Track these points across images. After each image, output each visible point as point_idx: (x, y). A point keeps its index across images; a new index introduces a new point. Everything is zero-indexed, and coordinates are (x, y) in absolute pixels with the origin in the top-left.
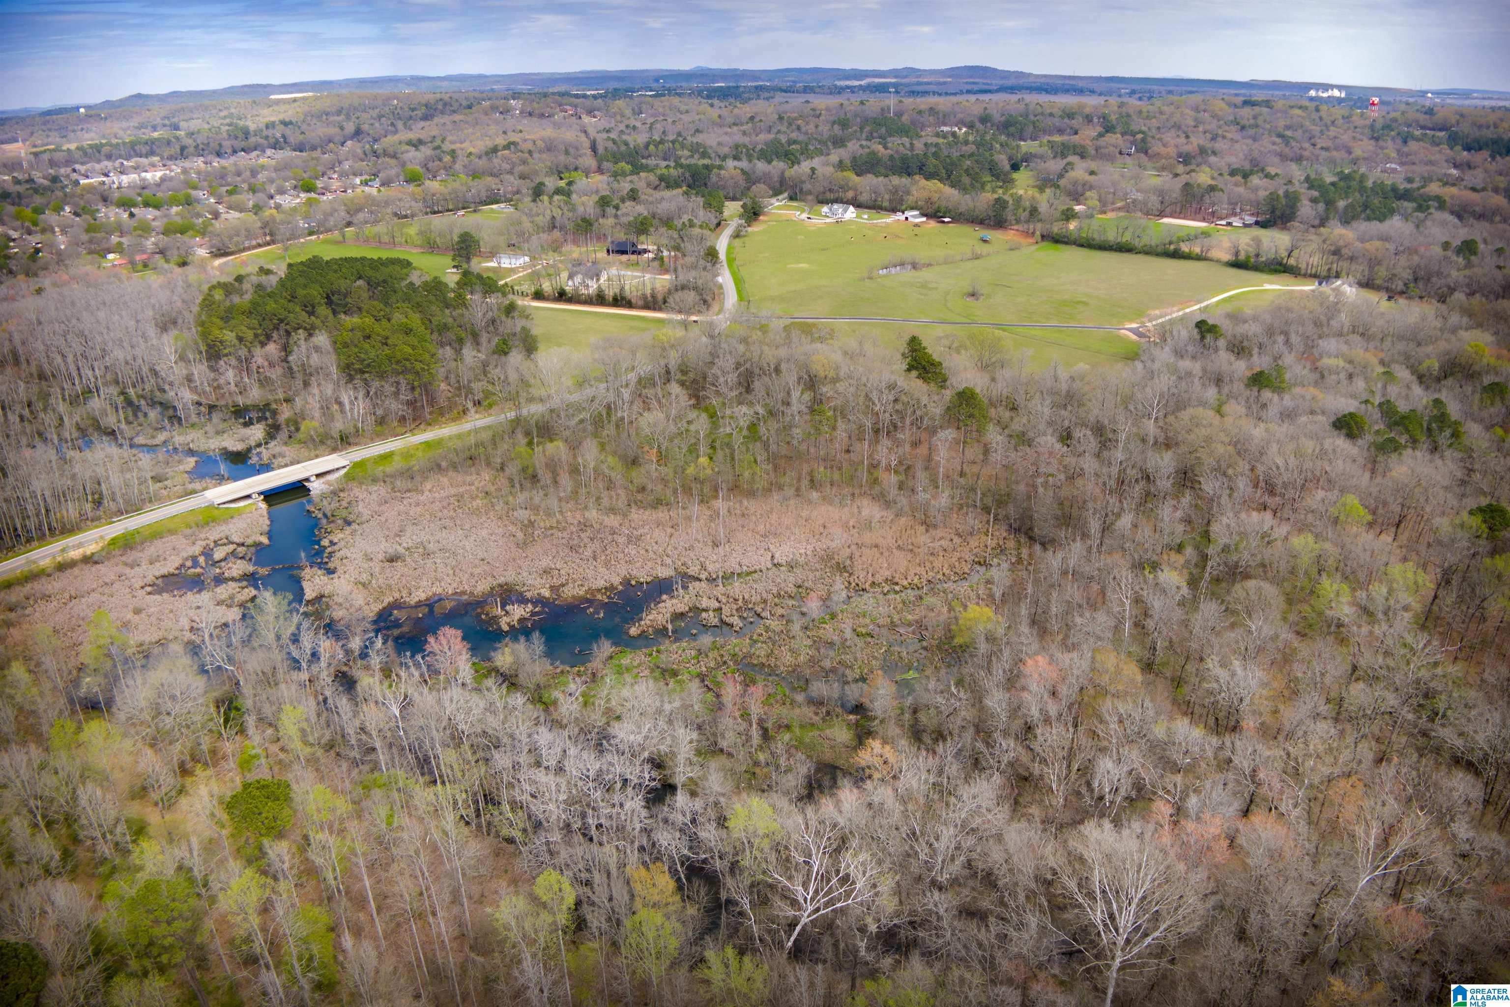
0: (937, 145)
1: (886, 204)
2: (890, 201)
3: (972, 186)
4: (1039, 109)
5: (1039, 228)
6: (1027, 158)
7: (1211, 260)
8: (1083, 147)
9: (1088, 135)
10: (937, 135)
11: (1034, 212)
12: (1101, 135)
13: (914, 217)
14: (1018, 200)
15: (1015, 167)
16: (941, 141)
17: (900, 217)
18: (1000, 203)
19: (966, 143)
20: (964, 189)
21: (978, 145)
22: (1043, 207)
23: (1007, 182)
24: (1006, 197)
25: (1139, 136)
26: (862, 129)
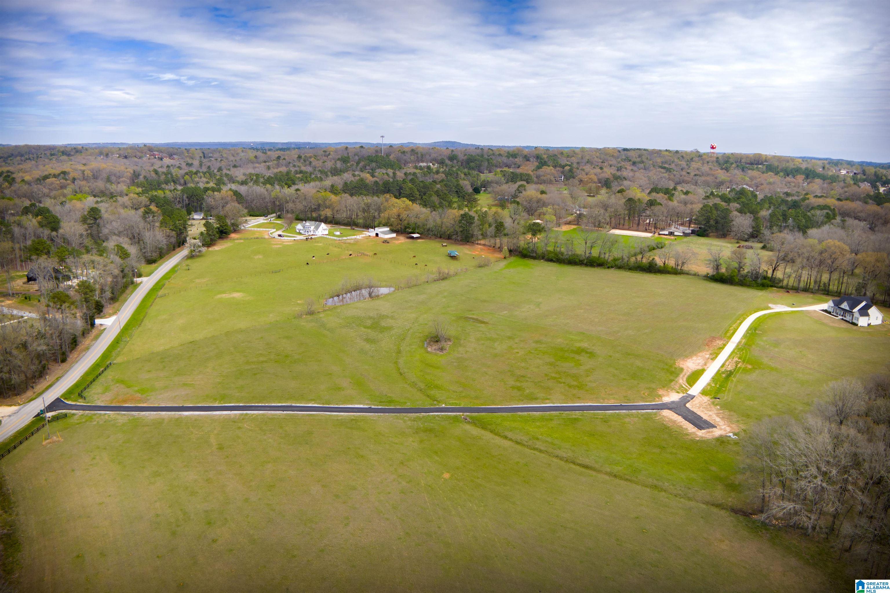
0: (414, 174)
1: (361, 221)
2: (364, 218)
3: (441, 205)
4: (491, 152)
5: (505, 242)
6: (485, 185)
7: (688, 274)
8: (528, 175)
9: (528, 168)
10: (416, 168)
11: (500, 227)
12: (539, 168)
13: (384, 233)
14: (484, 216)
15: (477, 191)
16: (417, 171)
17: (372, 233)
18: (466, 219)
19: (437, 172)
20: (434, 208)
21: (447, 174)
22: (508, 222)
23: (472, 202)
24: (472, 213)
25: (567, 168)
26: (358, 163)
